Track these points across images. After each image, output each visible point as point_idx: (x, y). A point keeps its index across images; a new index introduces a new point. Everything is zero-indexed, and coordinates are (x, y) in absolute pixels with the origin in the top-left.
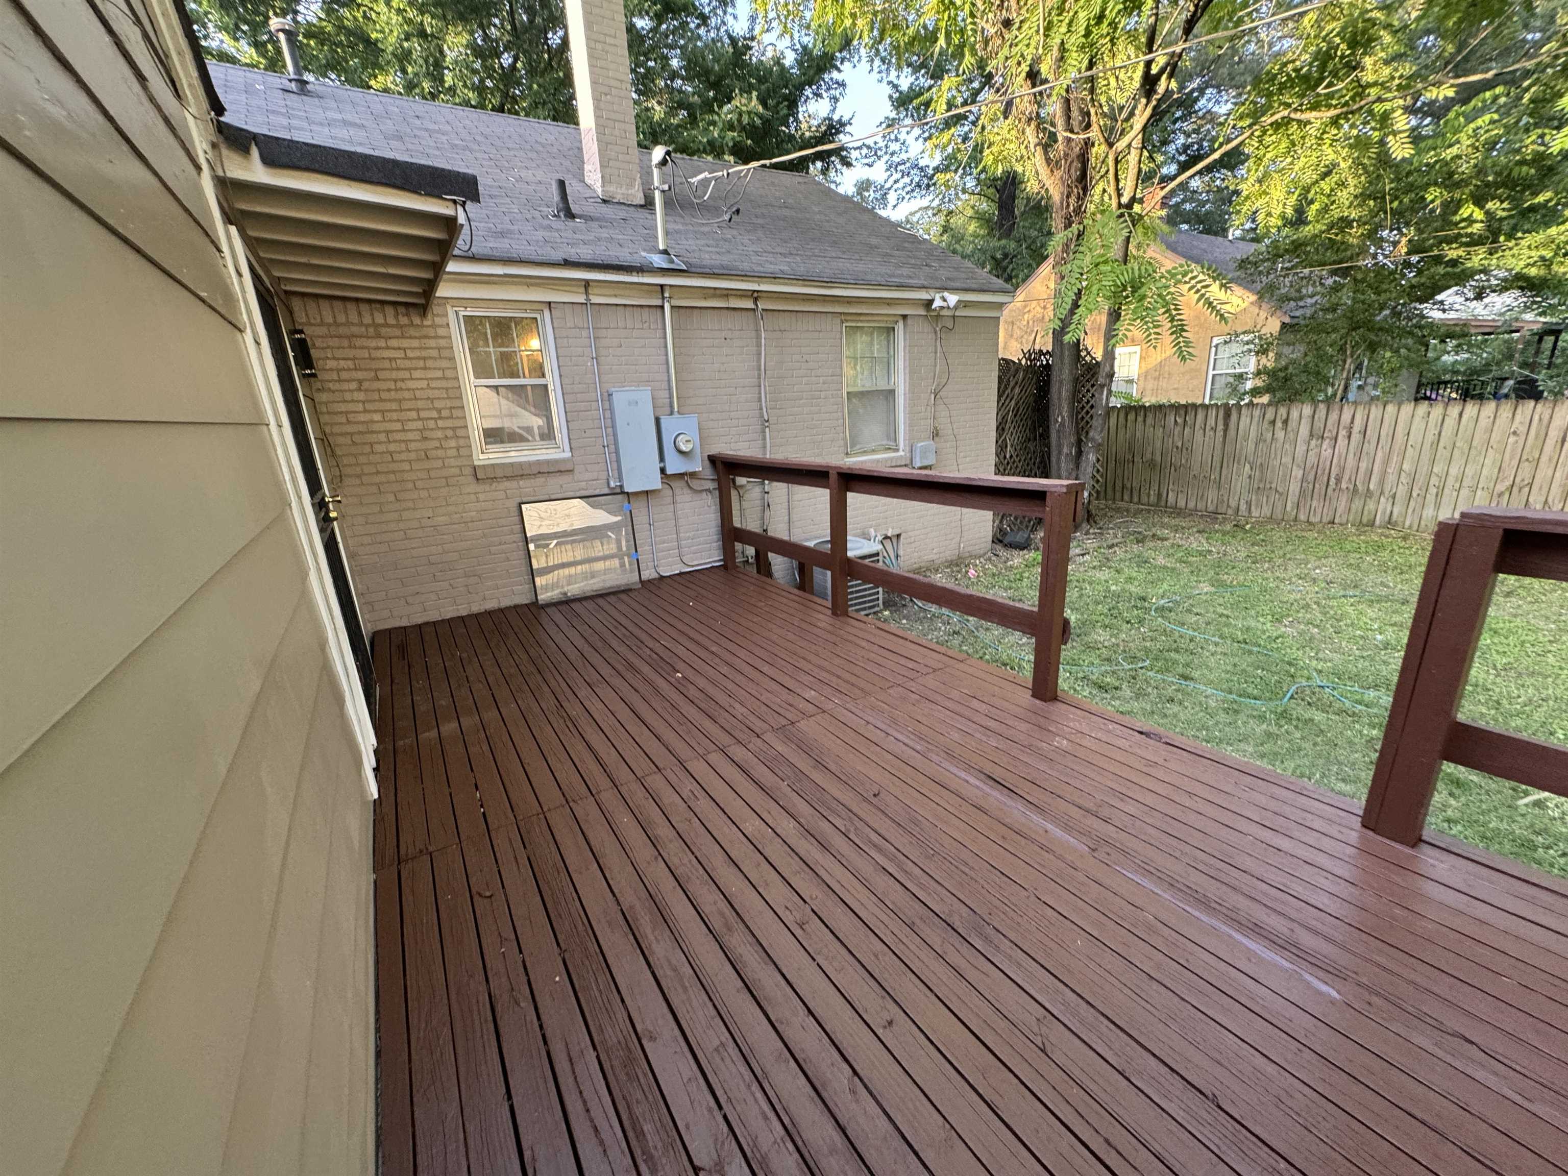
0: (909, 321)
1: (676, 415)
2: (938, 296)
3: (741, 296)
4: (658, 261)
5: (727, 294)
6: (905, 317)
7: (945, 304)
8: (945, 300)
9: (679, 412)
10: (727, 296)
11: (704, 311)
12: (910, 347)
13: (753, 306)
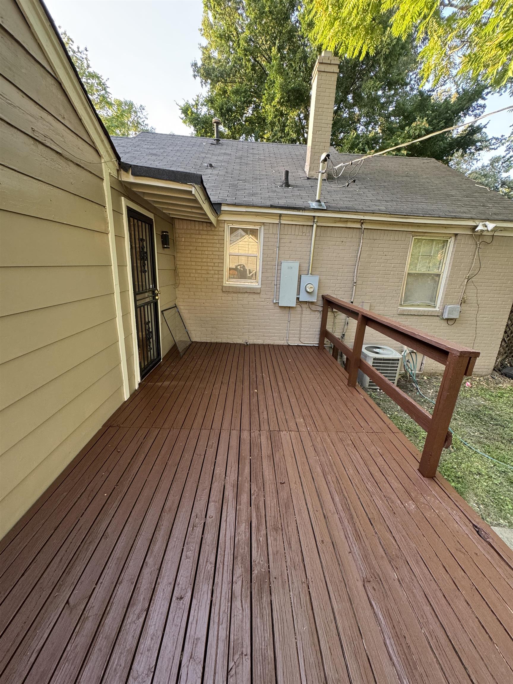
0: (459, 237)
1: (309, 275)
2: (481, 224)
3: (354, 222)
4: (314, 205)
5: (347, 220)
6: (456, 235)
7: (486, 229)
8: (486, 226)
9: (311, 274)
10: (347, 221)
11: (333, 228)
12: (456, 252)
13: (360, 227)
